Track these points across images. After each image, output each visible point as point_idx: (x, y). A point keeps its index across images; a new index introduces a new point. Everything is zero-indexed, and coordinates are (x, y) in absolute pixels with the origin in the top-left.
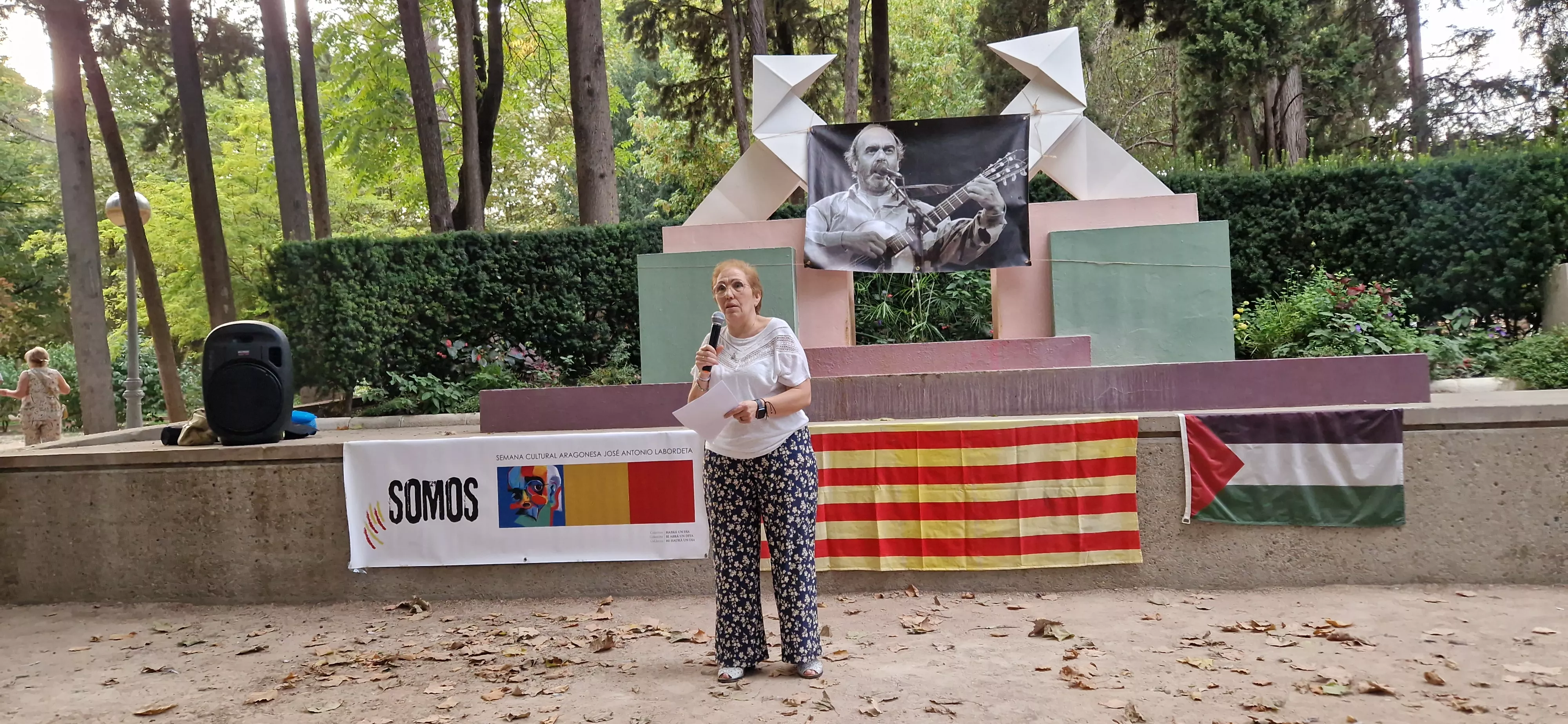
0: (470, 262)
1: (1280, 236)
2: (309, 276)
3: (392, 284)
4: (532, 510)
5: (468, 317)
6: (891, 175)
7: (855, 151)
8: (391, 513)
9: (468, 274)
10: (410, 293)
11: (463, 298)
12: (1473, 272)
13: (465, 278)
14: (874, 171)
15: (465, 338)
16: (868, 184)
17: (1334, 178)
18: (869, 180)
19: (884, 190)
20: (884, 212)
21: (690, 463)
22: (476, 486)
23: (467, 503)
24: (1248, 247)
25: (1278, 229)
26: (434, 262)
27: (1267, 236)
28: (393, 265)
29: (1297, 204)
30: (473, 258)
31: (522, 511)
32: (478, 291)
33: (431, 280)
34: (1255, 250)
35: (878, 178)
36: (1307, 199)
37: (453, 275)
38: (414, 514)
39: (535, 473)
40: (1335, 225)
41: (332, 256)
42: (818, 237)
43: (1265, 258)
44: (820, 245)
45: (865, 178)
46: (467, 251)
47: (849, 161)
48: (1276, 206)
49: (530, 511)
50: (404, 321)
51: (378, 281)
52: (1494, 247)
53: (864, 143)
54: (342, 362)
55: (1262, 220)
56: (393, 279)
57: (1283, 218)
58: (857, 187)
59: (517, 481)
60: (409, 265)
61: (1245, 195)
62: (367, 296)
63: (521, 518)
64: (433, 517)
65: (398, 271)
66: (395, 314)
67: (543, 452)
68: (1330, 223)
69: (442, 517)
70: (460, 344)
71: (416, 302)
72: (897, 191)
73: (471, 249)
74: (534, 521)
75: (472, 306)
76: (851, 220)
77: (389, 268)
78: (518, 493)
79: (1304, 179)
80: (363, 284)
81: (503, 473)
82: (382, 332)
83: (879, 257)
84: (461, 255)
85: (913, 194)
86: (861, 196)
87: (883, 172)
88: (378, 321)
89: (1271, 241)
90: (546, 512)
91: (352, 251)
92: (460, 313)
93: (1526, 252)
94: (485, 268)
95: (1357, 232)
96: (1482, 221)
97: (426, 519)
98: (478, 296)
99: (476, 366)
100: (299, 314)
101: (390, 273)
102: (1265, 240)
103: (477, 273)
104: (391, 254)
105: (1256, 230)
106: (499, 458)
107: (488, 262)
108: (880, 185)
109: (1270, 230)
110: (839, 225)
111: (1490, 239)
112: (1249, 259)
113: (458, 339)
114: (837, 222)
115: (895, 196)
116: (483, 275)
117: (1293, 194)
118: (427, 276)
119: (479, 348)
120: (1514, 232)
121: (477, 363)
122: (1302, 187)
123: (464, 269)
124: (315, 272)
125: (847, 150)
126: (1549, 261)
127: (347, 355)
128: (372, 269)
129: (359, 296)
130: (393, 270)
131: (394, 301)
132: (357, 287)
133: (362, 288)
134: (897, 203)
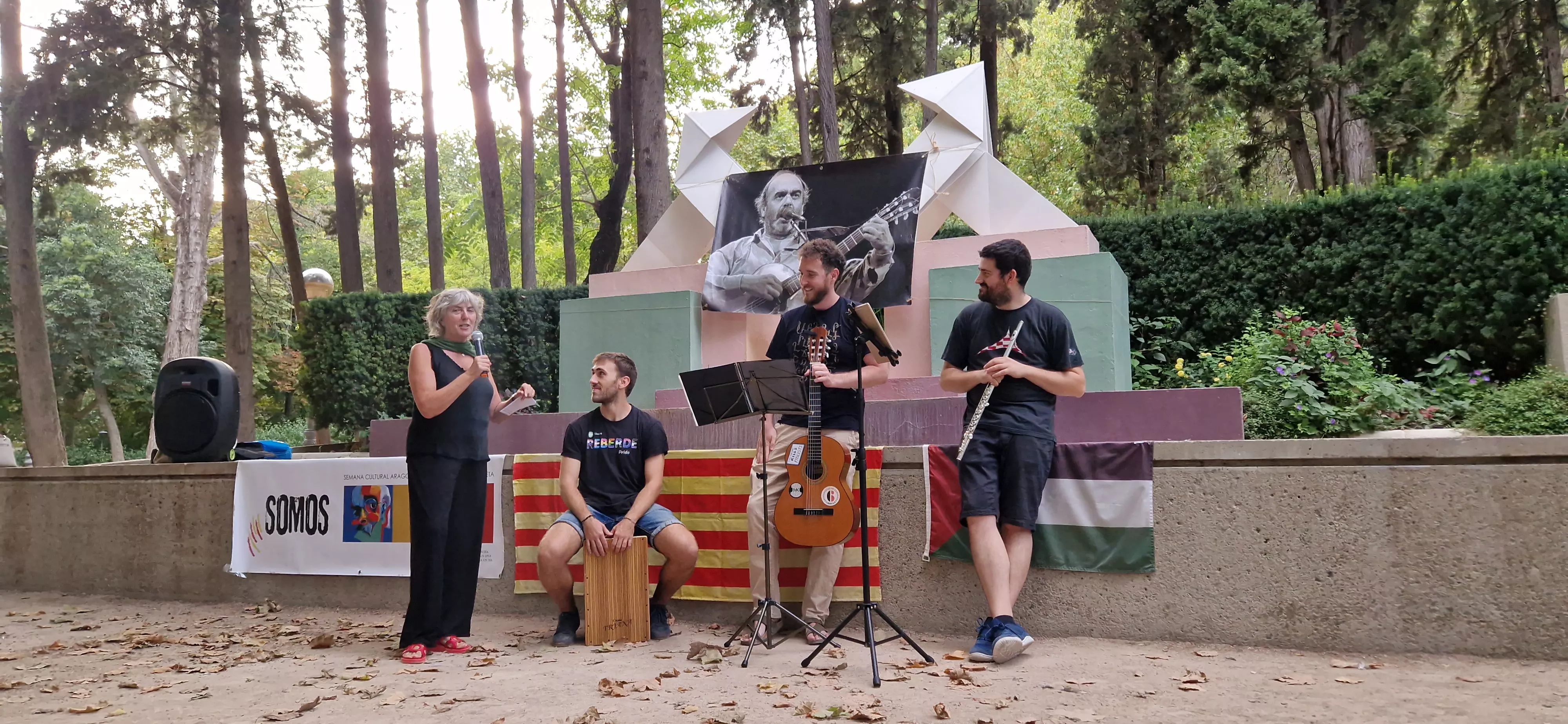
1: (1277, 277)
2: (328, 327)
3: (397, 334)
6: (795, 218)
7: (765, 197)
8: (267, 523)
12: (1464, 308)
14: (780, 216)
16: (773, 229)
17: (1330, 209)
18: (775, 224)
19: (787, 234)
20: (784, 255)
22: (327, 503)
23: (321, 518)
24: (1241, 289)
25: (1274, 268)
27: (1260, 276)
28: (400, 317)
29: (1293, 240)
34: (1248, 291)
35: (783, 222)
36: (1305, 235)
38: (282, 526)
39: (372, 492)
40: (1328, 262)
41: (344, 308)
42: (719, 280)
43: (1262, 302)
44: (720, 289)
45: (772, 222)
47: (758, 207)
48: (1271, 244)
49: (366, 527)
51: (382, 330)
52: (1483, 278)
53: (774, 189)
54: (348, 403)
55: (1258, 260)
56: (399, 330)
57: (1278, 257)
58: (762, 232)
59: (357, 499)
61: (1240, 232)
62: (374, 345)
64: (296, 530)
65: (404, 324)
68: (1322, 259)
69: (302, 530)
72: (799, 234)
74: (369, 536)
76: (751, 264)
77: (395, 320)
78: (358, 509)
79: (1299, 211)
80: (370, 334)
81: (348, 492)
83: (775, 299)
86: (766, 241)
87: (789, 217)
88: (384, 368)
89: (1268, 282)
90: (378, 527)
91: (361, 304)
95: (1351, 269)
96: (1470, 249)
97: (291, 531)
100: (318, 360)
101: (395, 325)
102: (1259, 281)
104: (400, 308)
105: (1248, 271)
106: (346, 477)
108: (784, 229)
109: (1265, 269)
110: (740, 269)
111: (1479, 268)
112: (1244, 303)
114: (738, 266)
115: (797, 239)
117: (1288, 229)
122: (1298, 220)
124: (333, 323)
125: (758, 196)
127: (353, 397)
128: (379, 321)
129: (366, 344)
130: (399, 322)
131: (399, 350)
132: (364, 337)
133: (369, 337)
134: (797, 246)
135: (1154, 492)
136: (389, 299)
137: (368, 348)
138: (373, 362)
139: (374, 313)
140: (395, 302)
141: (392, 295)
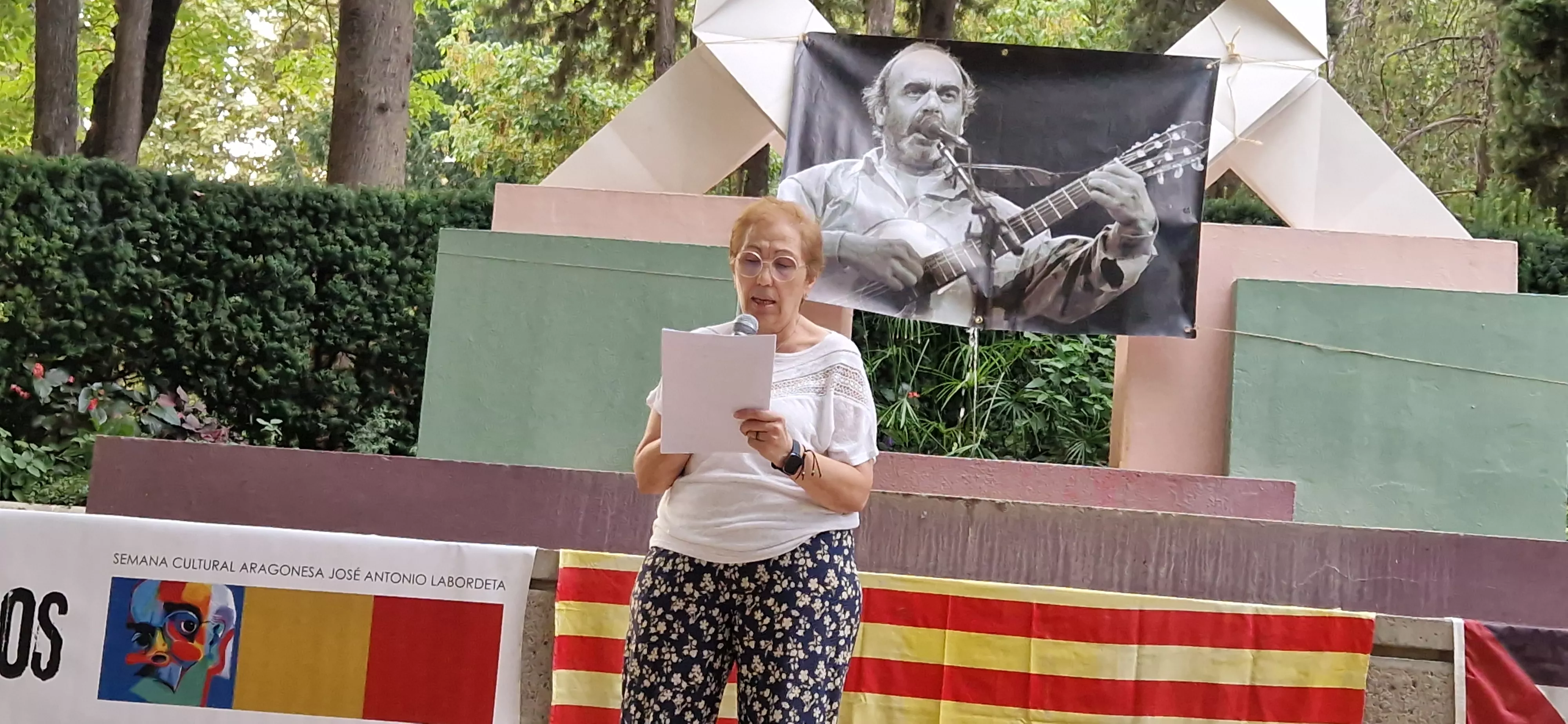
0: (103, 221)
5: (83, 325)
6: (946, 139)
7: (883, 87)
9: (96, 241)
11: (80, 287)
13: (89, 249)
14: (914, 129)
15: (71, 366)
16: (901, 151)
18: (905, 144)
19: (931, 167)
20: (926, 206)
30: (111, 212)
32: (112, 277)
35: (922, 143)
45: (898, 138)
46: (103, 197)
47: (870, 104)
49: (164, 672)
53: (902, 76)
58: (880, 154)
70: (59, 377)
72: (955, 170)
73: (110, 194)
74: (169, 692)
75: (92, 304)
76: (861, 213)
78: (147, 633)
83: (908, 289)
84: (89, 203)
85: (983, 180)
86: (886, 170)
87: (933, 134)
92: (69, 315)
94: (132, 236)
98: (109, 289)
99: (85, 422)
103: (114, 241)
107: (141, 225)
108: (924, 156)
110: (838, 220)
113: (56, 365)
114: (835, 213)
115: (951, 181)
116: (125, 248)
119: (97, 385)
121: (87, 415)
123: (91, 232)
125: (870, 84)
134: (952, 193)
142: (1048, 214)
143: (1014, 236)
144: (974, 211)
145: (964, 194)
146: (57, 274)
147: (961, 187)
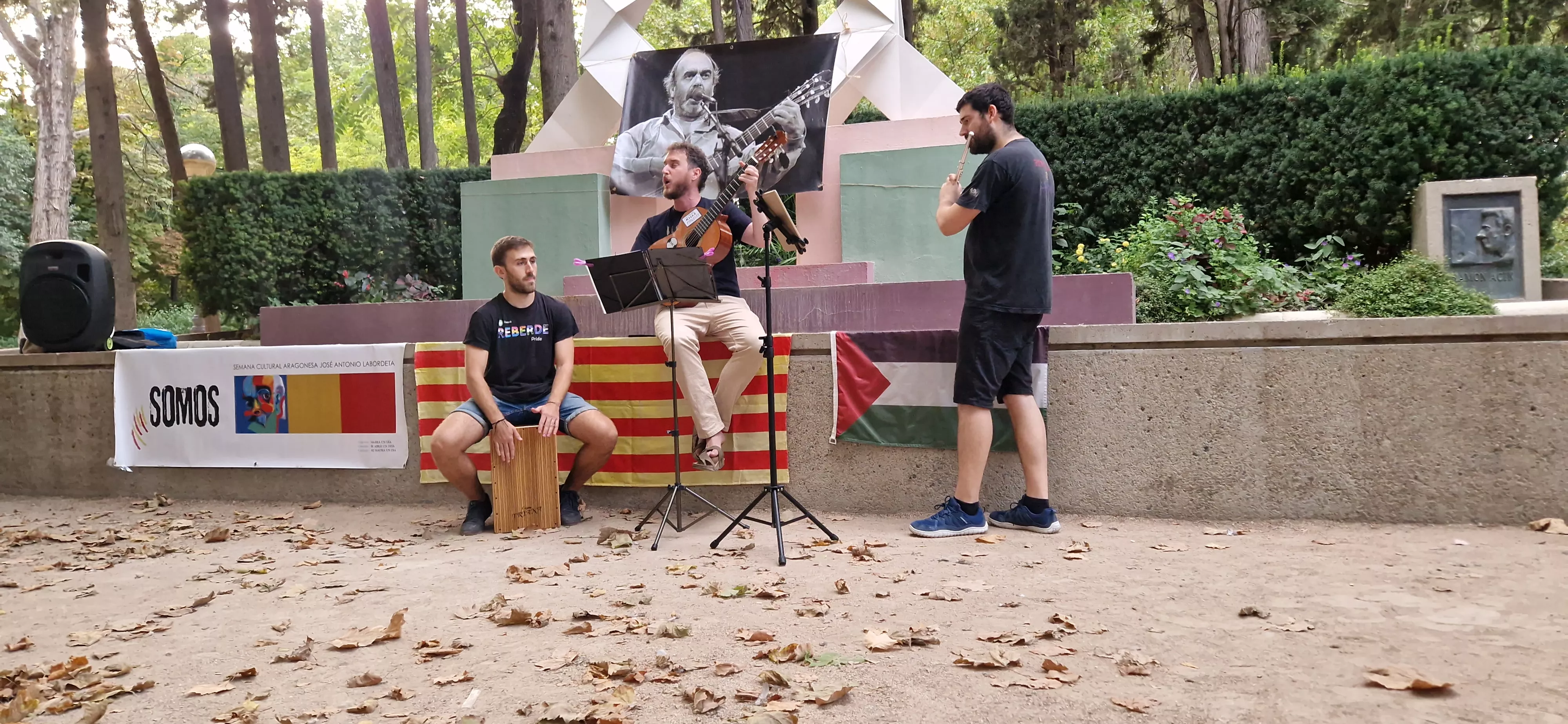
0: (372, 197)
1: (1174, 164)
2: (209, 208)
3: (286, 216)
4: (262, 417)
5: (369, 249)
6: (705, 100)
7: (674, 76)
8: (152, 416)
9: (369, 208)
10: (305, 225)
11: (364, 231)
12: (1342, 196)
13: (365, 212)
14: (689, 97)
16: (683, 110)
17: (1226, 97)
18: (685, 106)
19: (697, 116)
20: (695, 138)
21: (391, 376)
22: (217, 394)
23: (211, 410)
24: (1140, 176)
25: (1171, 156)
26: (332, 196)
27: (1158, 163)
28: (289, 198)
29: (1190, 128)
30: (374, 193)
31: (254, 419)
32: (379, 224)
33: (327, 213)
34: (1146, 178)
35: (693, 103)
36: (1201, 123)
37: (352, 208)
38: (169, 418)
39: (265, 382)
40: (1221, 150)
41: (227, 188)
42: (627, 163)
43: (1158, 188)
44: (628, 172)
45: (682, 103)
46: (370, 186)
47: (667, 87)
48: (1169, 131)
49: (259, 418)
50: (301, 251)
51: (272, 213)
52: (1360, 167)
53: (683, 68)
54: (236, 288)
55: (1156, 147)
56: (288, 212)
57: (1175, 145)
58: (672, 113)
59: (250, 390)
60: (305, 199)
61: (1141, 119)
62: (261, 227)
63: (253, 426)
64: (184, 422)
65: (293, 205)
66: (290, 244)
67: (271, 363)
68: (1216, 147)
69: (191, 422)
71: (312, 234)
72: (709, 116)
73: (374, 184)
74: (263, 428)
76: (661, 147)
77: (283, 201)
78: (251, 400)
79: (1197, 100)
80: (256, 215)
81: (239, 381)
82: (276, 261)
84: (362, 190)
86: (675, 122)
87: (698, 98)
88: (273, 252)
89: (1164, 170)
90: (273, 419)
91: (246, 184)
93: (1387, 171)
94: (387, 203)
95: (1242, 156)
96: (1350, 138)
97: (178, 423)
98: (379, 230)
99: (367, 296)
100: (202, 244)
101: (284, 206)
102: (1157, 169)
104: (288, 188)
105: (1146, 159)
106: (236, 367)
107: (391, 197)
108: (694, 110)
109: (1162, 157)
110: (649, 151)
111: (1357, 157)
112: (1142, 190)
114: (647, 148)
115: (707, 122)
117: (1186, 117)
118: (324, 209)
120: (1376, 148)
121: (368, 293)
122: (1195, 109)
123: (365, 204)
124: (215, 204)
125: (667, 75)
126: (1413, 181)
127: (241, 282)
128: (266, 201)
129: (252, 227)
130: (288, 203)
131: (289, 233)
132: (251, 219)
133: (256, 219)
134: (708, 129)
135: (1049, 374)
136: (276, 179)
137: (255, 230)
138: (261, 246)
139: (260, 193)
140: (282, 181)
141: (279, 175)
142: (754, 133)
143: (738, 148)
144: (719, 137)
145: (714, 128)
146: (352, 226)
147: (713, 124)
